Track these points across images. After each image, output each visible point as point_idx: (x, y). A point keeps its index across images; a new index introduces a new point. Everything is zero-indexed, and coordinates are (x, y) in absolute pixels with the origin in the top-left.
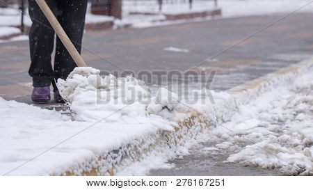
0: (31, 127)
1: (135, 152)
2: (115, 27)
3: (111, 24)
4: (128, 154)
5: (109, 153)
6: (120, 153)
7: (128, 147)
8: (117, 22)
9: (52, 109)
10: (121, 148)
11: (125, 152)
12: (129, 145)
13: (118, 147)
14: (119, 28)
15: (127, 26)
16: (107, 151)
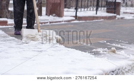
0: (76, 59)
1: (122, 73)
2: (117, 18)
3: (115, 17)
4: (119, 73)
5: (110, 72)
6: (115, 72)
7: (118, 70)
8: (118, 16)
9: (86, 52)
10: (115, 70)
11: (117, 72)
12: (119, 69)
13: (114, 70)
14: (118, 19)
15: (122, 18)
16: (109, 71)
